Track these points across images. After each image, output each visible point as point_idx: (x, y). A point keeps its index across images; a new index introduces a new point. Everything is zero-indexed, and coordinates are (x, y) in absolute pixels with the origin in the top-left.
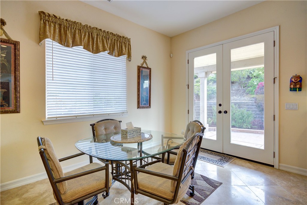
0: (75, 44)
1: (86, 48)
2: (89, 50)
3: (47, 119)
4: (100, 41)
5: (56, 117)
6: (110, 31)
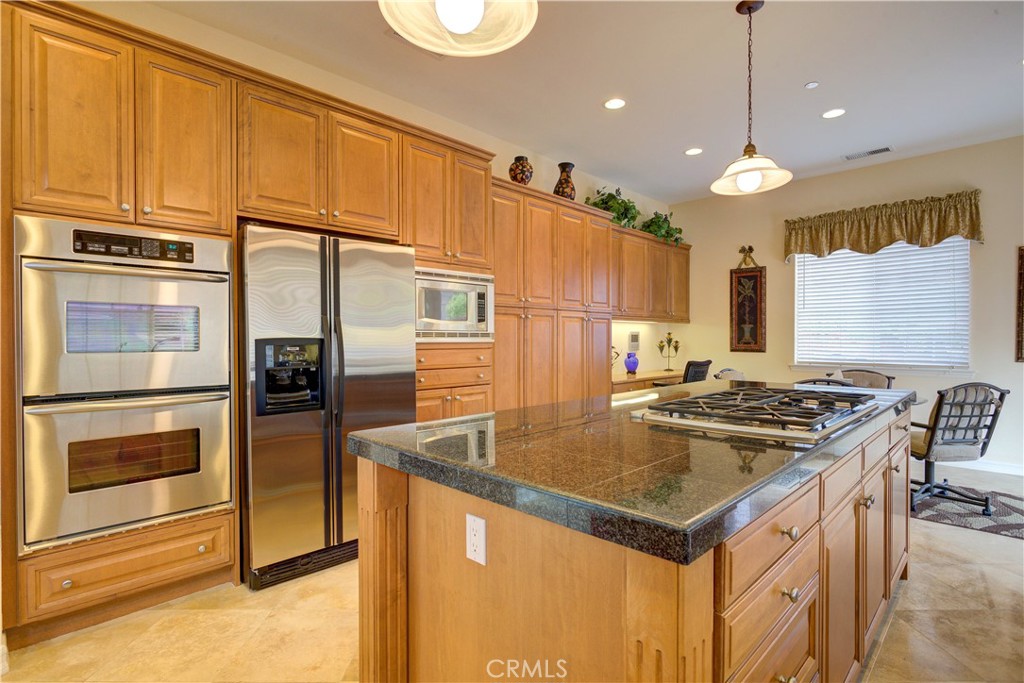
0: (832, 248)
1: (856, 247)
2: (860, 251)
3: (796, 363)
4: (883, 228)
5: (810, 363)
6: (908, 199)
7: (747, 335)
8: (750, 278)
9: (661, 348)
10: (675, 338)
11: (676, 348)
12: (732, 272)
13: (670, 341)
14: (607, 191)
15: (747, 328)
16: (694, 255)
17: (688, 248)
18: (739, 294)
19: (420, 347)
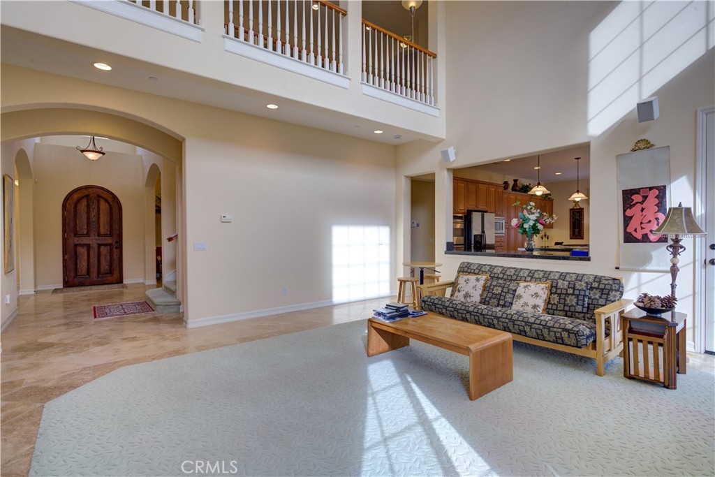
7: (577, 233)
8: (578, 212)
9: (542, 238)
10: (547, 234)
11: (548, 238)
12: (571, 210)
13: (545, 236)
14: (525, 184)
15: (577, 230)
16: (555, 203)
17: (552, 200)
18: (573, 218)
19: (496, 237)
